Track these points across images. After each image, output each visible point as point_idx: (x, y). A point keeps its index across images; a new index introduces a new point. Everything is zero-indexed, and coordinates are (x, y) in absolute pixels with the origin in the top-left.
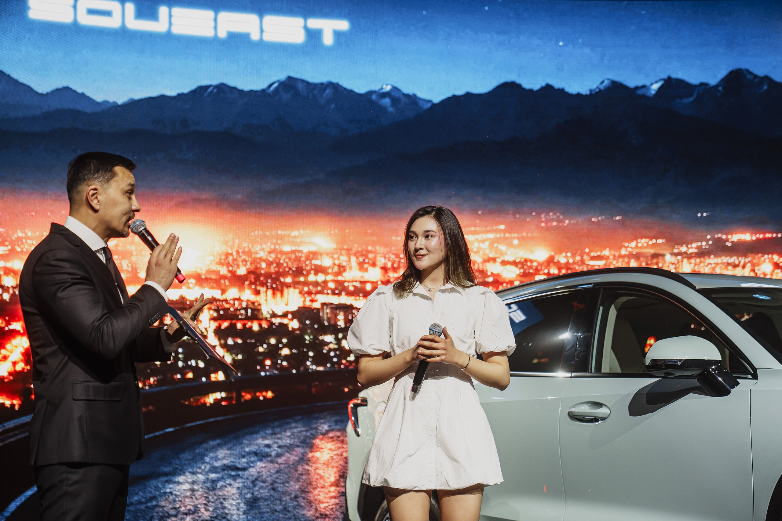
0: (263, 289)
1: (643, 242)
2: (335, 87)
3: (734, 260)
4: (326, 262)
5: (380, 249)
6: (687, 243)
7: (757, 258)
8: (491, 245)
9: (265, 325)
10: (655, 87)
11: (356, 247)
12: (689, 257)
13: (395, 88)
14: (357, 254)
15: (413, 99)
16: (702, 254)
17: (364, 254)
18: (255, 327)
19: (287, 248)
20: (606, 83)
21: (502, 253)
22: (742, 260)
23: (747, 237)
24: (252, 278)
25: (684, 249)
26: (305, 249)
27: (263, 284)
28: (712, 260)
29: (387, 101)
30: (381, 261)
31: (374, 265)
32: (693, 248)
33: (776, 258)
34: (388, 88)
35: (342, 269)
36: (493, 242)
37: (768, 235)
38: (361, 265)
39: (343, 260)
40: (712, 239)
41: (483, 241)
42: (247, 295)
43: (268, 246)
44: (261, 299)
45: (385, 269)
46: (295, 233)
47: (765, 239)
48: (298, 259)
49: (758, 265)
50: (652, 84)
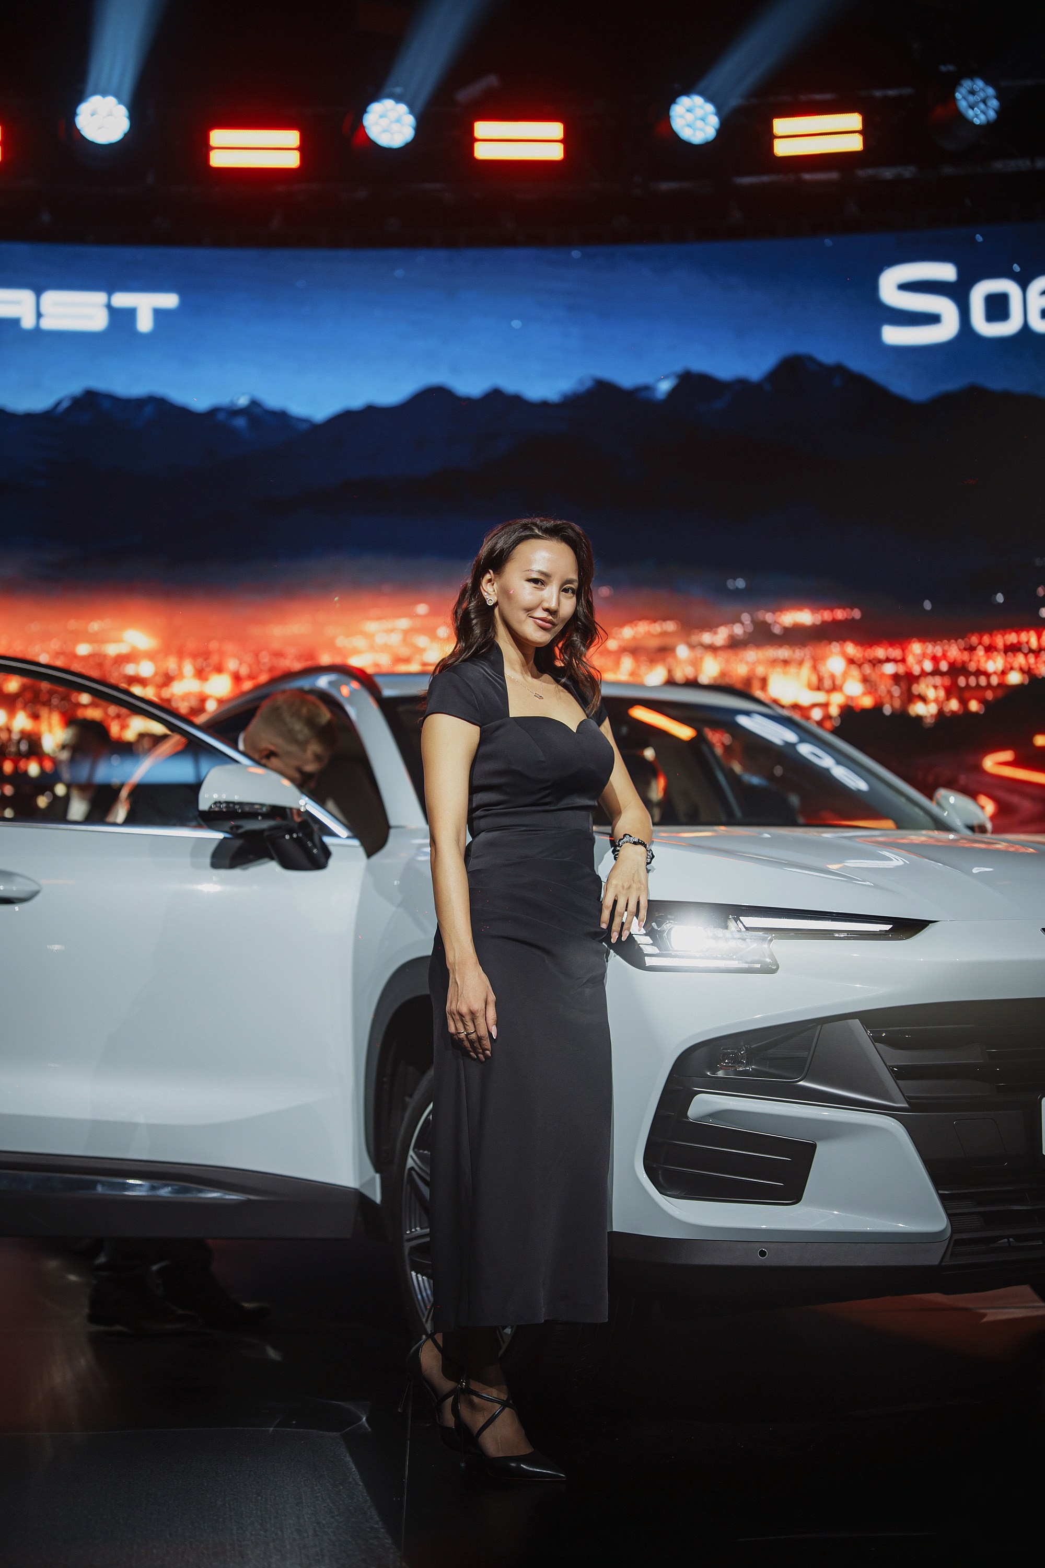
0: (44, 712)
1: (642, 628)
2: (159, 404)
3: (783, 653)
4: (146, 669)
5: (230, 647)
6: (710, 627)
7: (821, 649)
8: (405, 640)
9: (48, 765)
10: (665, 386)
11: (191, 645)
12: (712, 649)
13: (254, 403)
14: (194, 656)
15: (282, 417)
16: (735, 644)
17: (206, 655)
18: (33, 769)
19: (83, 649)
20: (588, 384)
21: (421, 651)
22: (798, 654)
23: (805, 617)
24: (28, 695)
25: (707, 638)
26: (112, 650)
27: (47, 704)
28: (751, 655)
29: (240, 422)
30: (232, 664)
31: (219, 669)
32: (721, 636)
33: (851, 649)
34: (243, 401)
35: (168, 679)
36: (407, 633)
37: (840, 614)
38: (201, 674)
39: (171, 664)
40: (753, 621)
41: (392, 631)
42: (22, 722)
43: (55, 645)
44: (44, 727)
45: (237, 678)
46: (95, 626)
47: (835, 621)
48: (100, 665)
49: (823, 659)
50: (660, 380)
